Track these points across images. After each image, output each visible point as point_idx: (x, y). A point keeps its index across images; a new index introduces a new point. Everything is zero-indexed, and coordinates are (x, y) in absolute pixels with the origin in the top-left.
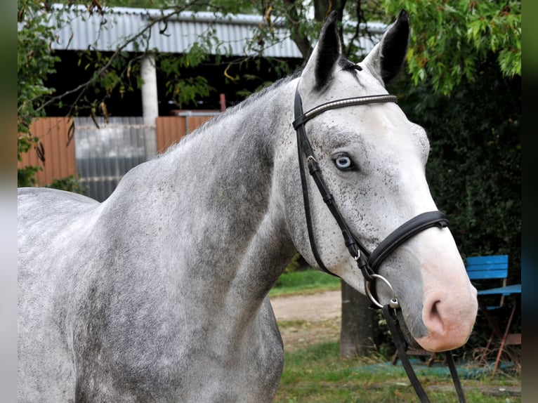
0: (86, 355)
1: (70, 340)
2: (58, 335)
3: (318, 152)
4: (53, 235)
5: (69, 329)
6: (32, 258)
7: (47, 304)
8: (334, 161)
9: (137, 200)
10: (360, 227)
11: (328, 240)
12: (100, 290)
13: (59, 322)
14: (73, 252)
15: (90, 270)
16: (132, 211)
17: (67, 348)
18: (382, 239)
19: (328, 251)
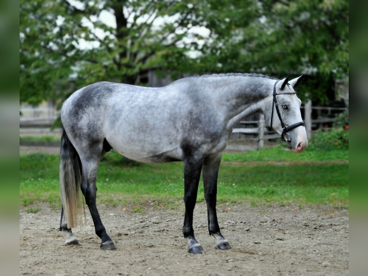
3: (278, 103)
8: (282, 106)
10: (284, 122)
11: (275, 122)
18: (290, 125)
19: (275, 124)
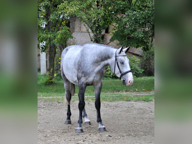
0: (78, 70)
1: (76, 68)
2: (74, 67)
4: (74, 53)
5: (76, 66)
6: (71, 56)
7: (73, 63)
9: (86, 50)
12: (80, 61)
13: (75, 65)
14: (77, 56)
15: (79, 58)
16: (85, 51)
17: (76, 69)
18: (124, 72)
19: (116, 72)
